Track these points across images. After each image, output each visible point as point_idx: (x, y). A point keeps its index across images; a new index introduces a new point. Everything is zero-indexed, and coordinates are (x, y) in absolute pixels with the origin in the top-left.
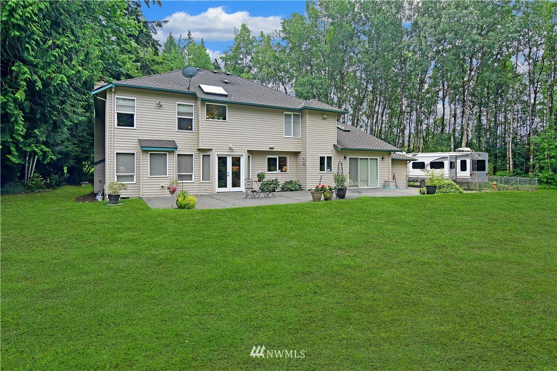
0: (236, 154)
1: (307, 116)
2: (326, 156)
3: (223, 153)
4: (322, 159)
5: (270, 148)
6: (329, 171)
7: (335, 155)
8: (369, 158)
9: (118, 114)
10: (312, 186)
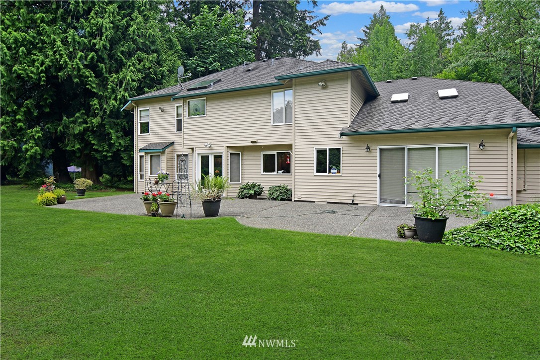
2: (328, 147)
3: (205, 151)
4: (321, 153)
5: (252, 142)
6: (335, 173)
7: (347, 145)
8: (437, 146)
9: (141, 123)
10: (303, 196)
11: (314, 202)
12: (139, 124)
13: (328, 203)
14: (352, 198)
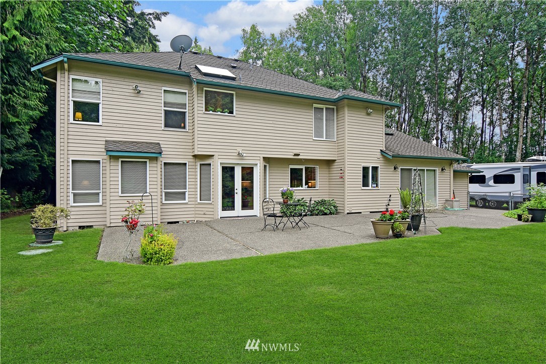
0: (247, 162)
1: (346, 109)
2: (371, 165)
3: (229, 161)
4: (365, 169)
5: (295, 155)
6: (375, 187)
7: (382, 164)
8: (425, 169)
9: (74, 102)
10: (353, 208)
11: (361, 213)
12: (72, 104)
13: (371, 212)
14: (385, 207)
